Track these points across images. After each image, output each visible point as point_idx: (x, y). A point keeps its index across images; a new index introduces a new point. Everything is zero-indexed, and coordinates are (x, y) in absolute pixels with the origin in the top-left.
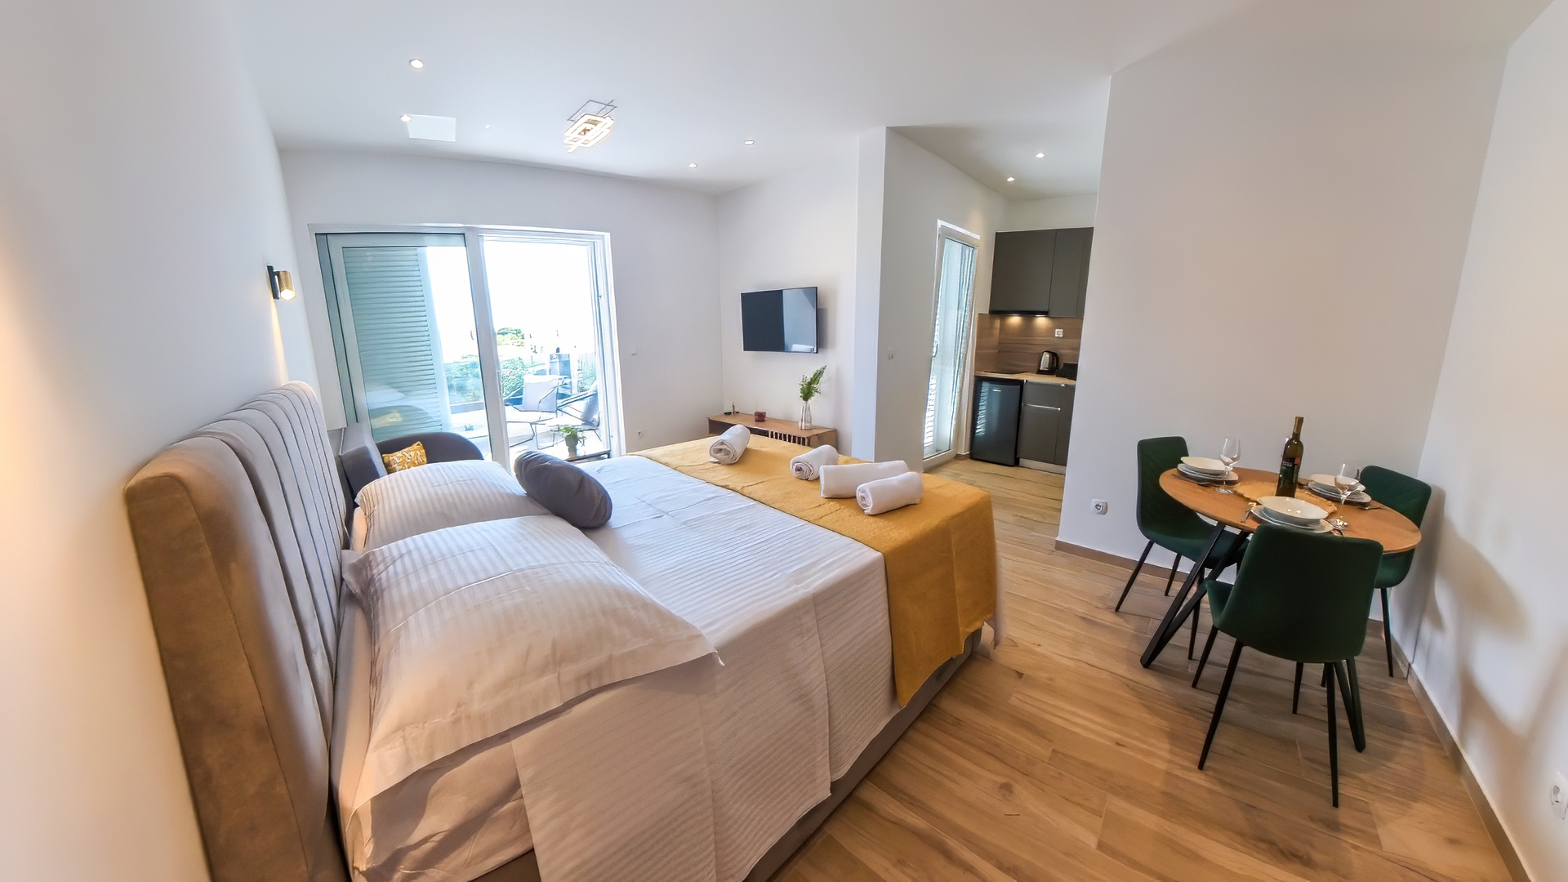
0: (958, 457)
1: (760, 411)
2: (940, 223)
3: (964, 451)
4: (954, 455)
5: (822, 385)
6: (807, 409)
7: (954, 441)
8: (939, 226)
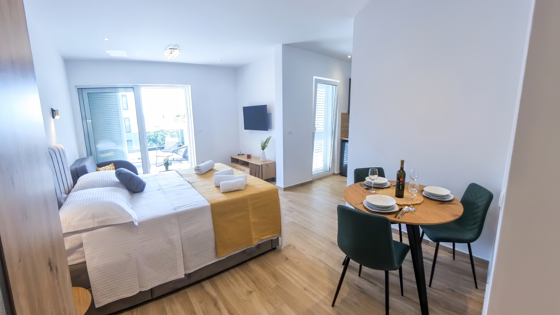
0: (334, 174)
1: (249, 154)
2: (315, 77)
3: (337, 171)
4: (333, 173)
5: (269, 145)
6: (264, 153)
7: (332, 167)
8: (314, 79)
